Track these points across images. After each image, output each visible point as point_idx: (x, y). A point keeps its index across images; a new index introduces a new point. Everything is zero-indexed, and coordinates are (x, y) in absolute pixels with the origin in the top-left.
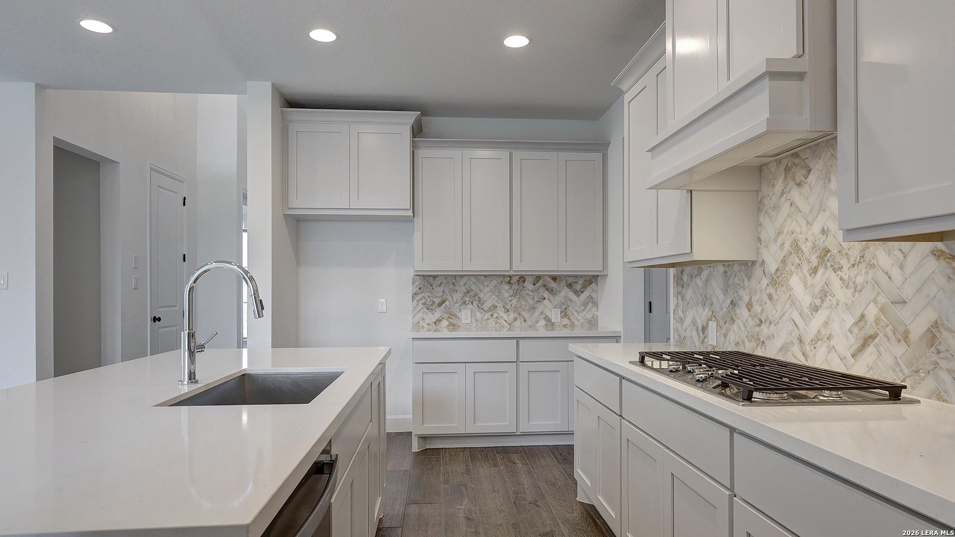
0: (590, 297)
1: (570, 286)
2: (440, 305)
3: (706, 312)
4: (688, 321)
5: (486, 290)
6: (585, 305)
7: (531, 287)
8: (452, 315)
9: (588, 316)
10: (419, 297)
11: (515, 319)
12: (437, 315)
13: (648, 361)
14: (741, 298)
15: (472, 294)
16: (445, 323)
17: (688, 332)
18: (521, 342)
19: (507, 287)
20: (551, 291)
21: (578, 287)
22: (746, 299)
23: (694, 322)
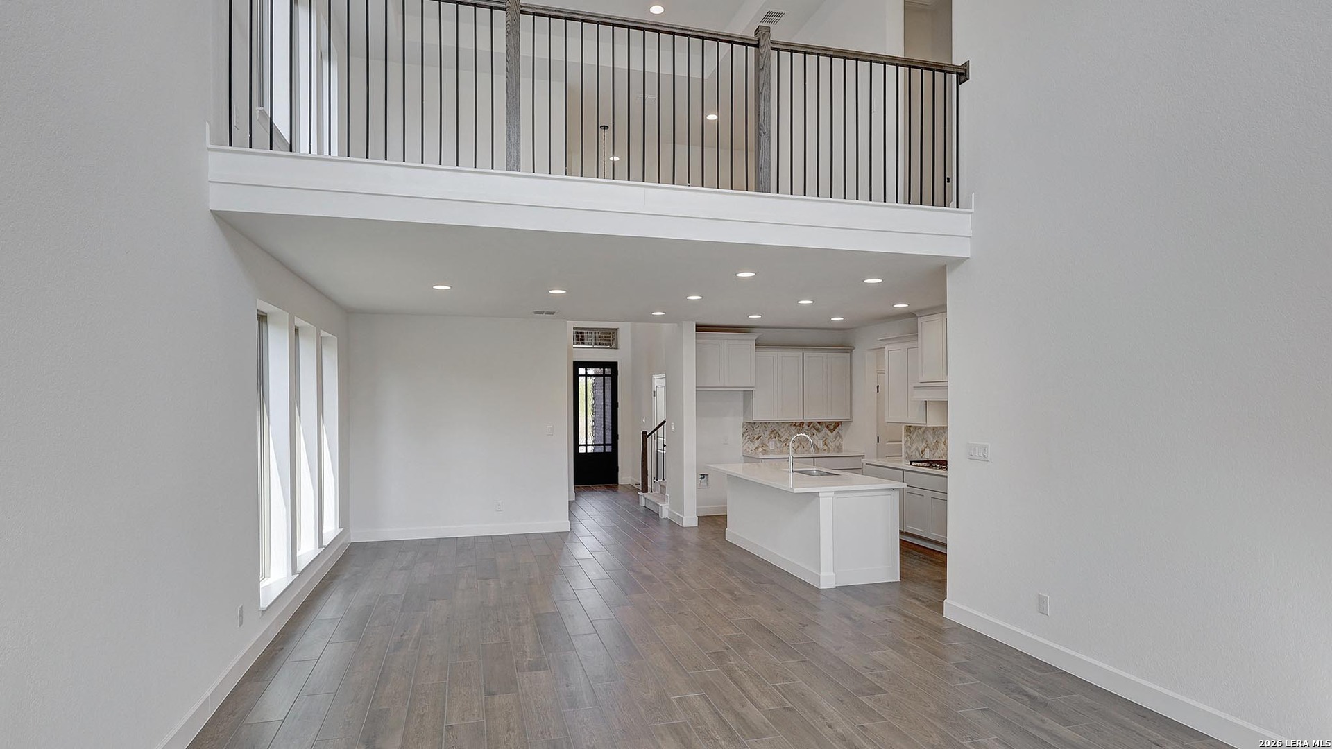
0: (838, 433)
1: (827, 427)
2: (758, 439)
3: (924, 444)
4: (913, 448)
5: (783, 430)
6: (836, 438)
7: (807, 428)
8: (764, 445)
9: (837, 444)
10: (747, 434)
11: (798, 447)
12: (756, 444)
13: (913, 463)
14: (941, 440)
15: (775, 432)
16: (760, 449)
17: (914, 453)
18: (815, 459)
19: (794, 428)
20: (817, 430)
21: (832, 427)
22: (943, 440)
23: (917, 449)
